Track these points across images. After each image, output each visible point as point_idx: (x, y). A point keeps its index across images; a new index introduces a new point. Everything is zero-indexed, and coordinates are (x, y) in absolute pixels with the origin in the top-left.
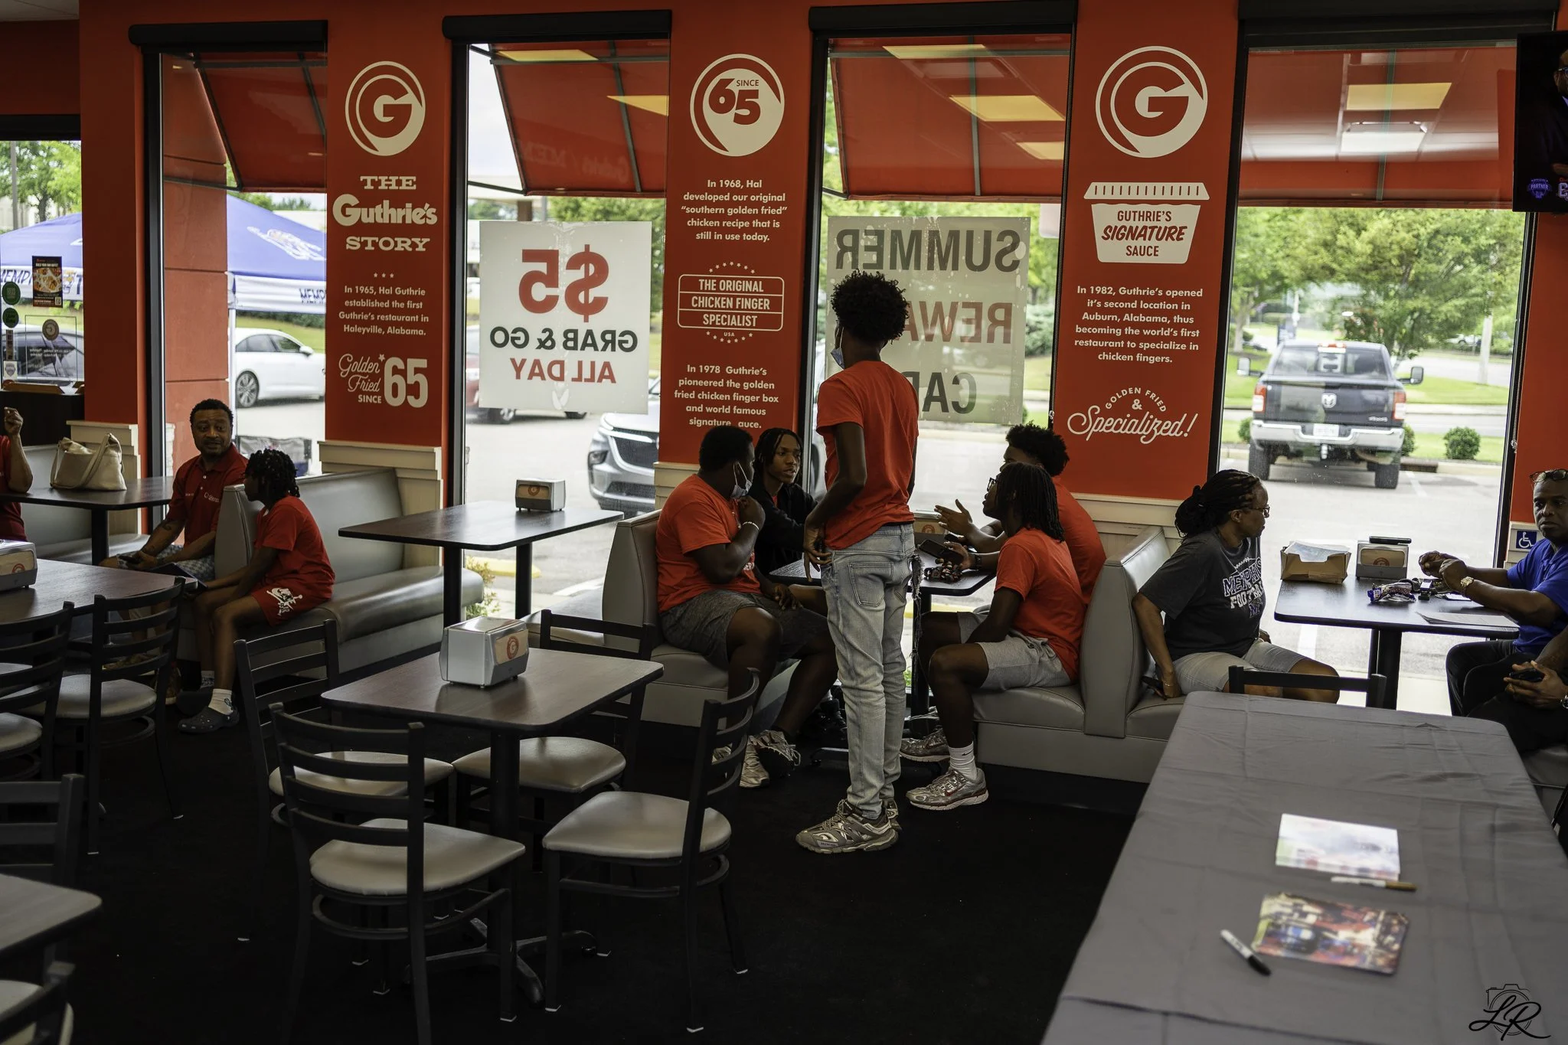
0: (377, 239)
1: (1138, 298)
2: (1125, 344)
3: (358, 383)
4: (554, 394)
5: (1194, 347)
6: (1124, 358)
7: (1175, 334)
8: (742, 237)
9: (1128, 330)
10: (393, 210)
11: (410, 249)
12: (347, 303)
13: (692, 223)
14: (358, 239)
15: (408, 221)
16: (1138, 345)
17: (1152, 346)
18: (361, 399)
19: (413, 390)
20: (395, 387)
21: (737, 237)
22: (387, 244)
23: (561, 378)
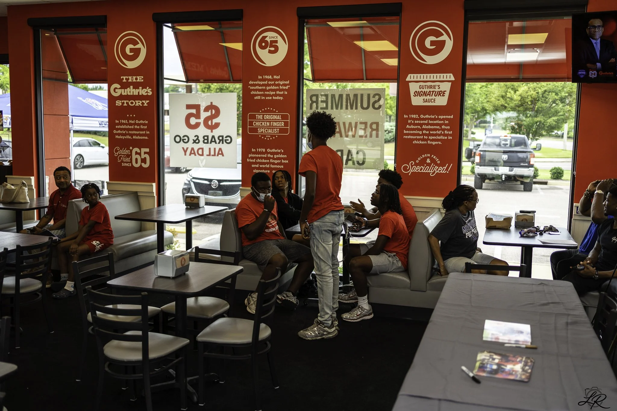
0: (128, 101)
1: (428, 119)
2: (423, 137)
3: (122, 158)
4: (200, 161)
5: (450, 138)
6: (423, 142)
7: (443, 133)
8: (272, 98)
9: (424, 132)
10: (134, 90)
11: (141, 105)
12: (117, 127)
13: (253, 93)
14: (121, 101)
15: (141, 94)
16: (428, 137)
17: (434, 137)
18: (123, 165)
19: (144, 161)
20: (136, 159)
21: (271, 98)
22: (132, 103)
23: (202, 155)
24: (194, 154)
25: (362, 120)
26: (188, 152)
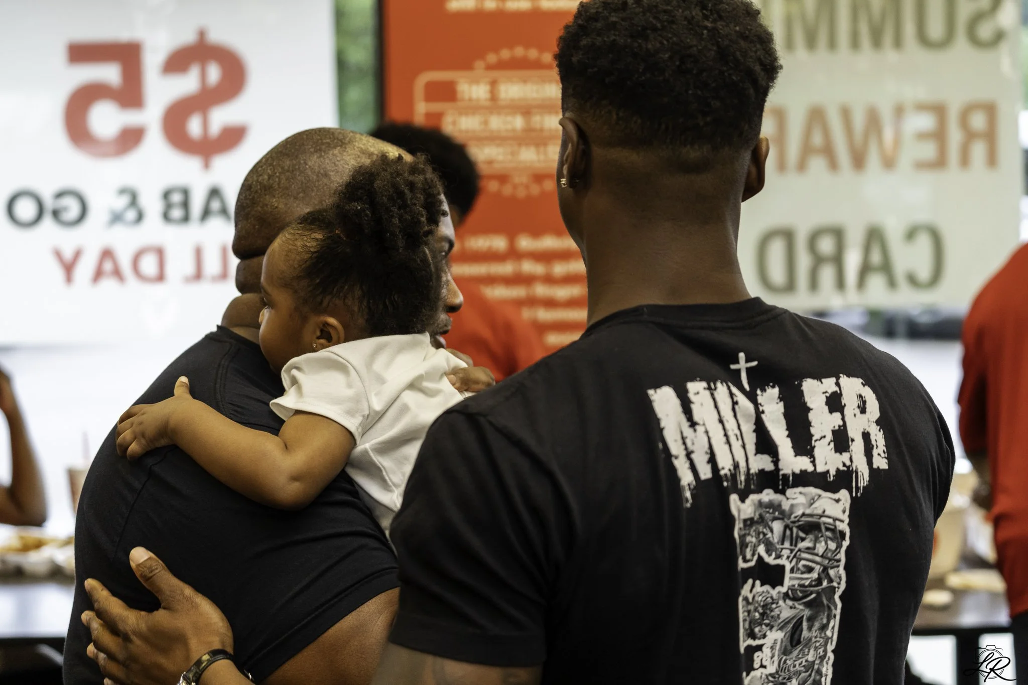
23: (161, 277)
24: (117, 273)
25: (922, 94)
26: (85, 269)
